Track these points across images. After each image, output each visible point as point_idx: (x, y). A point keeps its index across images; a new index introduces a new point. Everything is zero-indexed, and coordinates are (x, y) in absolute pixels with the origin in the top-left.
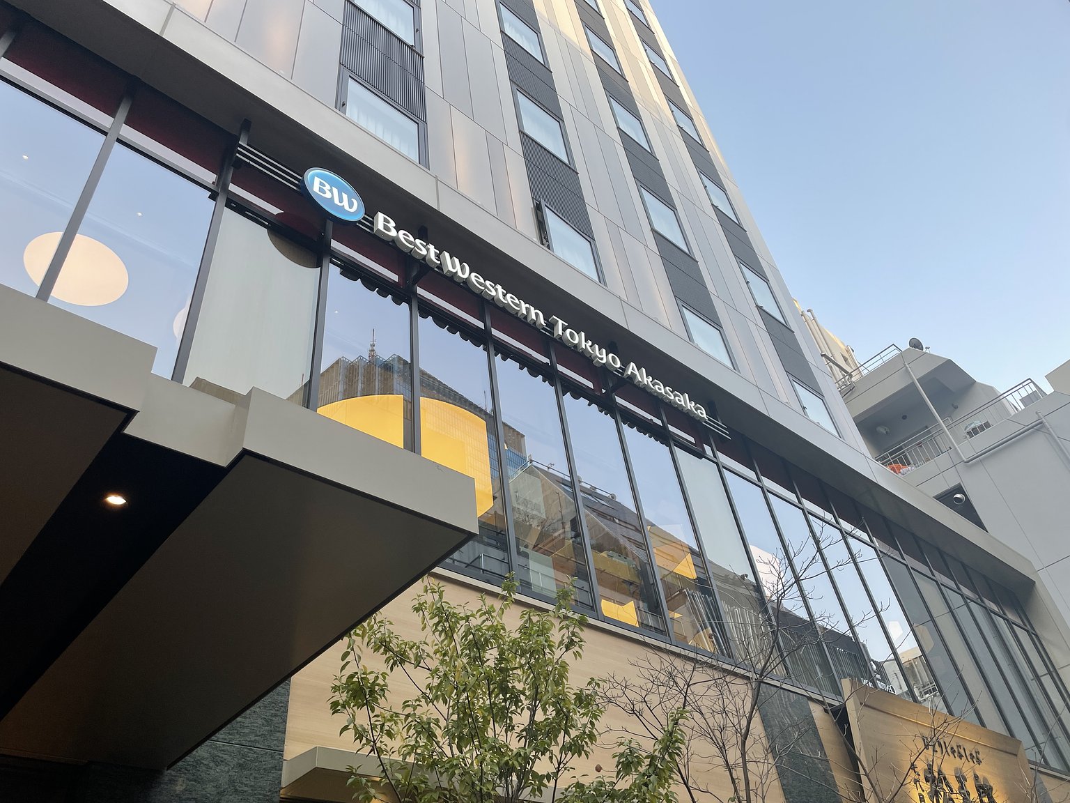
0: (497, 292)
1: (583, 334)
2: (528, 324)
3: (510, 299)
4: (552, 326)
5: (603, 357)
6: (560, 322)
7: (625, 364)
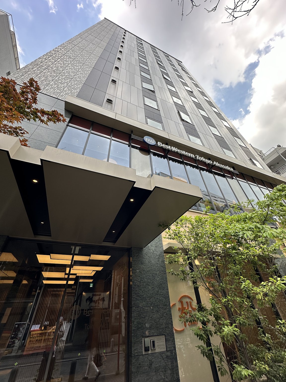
0: (184, 152)
1: (203, 157)
2: (191, 158)
3: (187, 153)
4: (196, 157)
5: (208, 161)
6: (198, 156)
7: (213, 162)
